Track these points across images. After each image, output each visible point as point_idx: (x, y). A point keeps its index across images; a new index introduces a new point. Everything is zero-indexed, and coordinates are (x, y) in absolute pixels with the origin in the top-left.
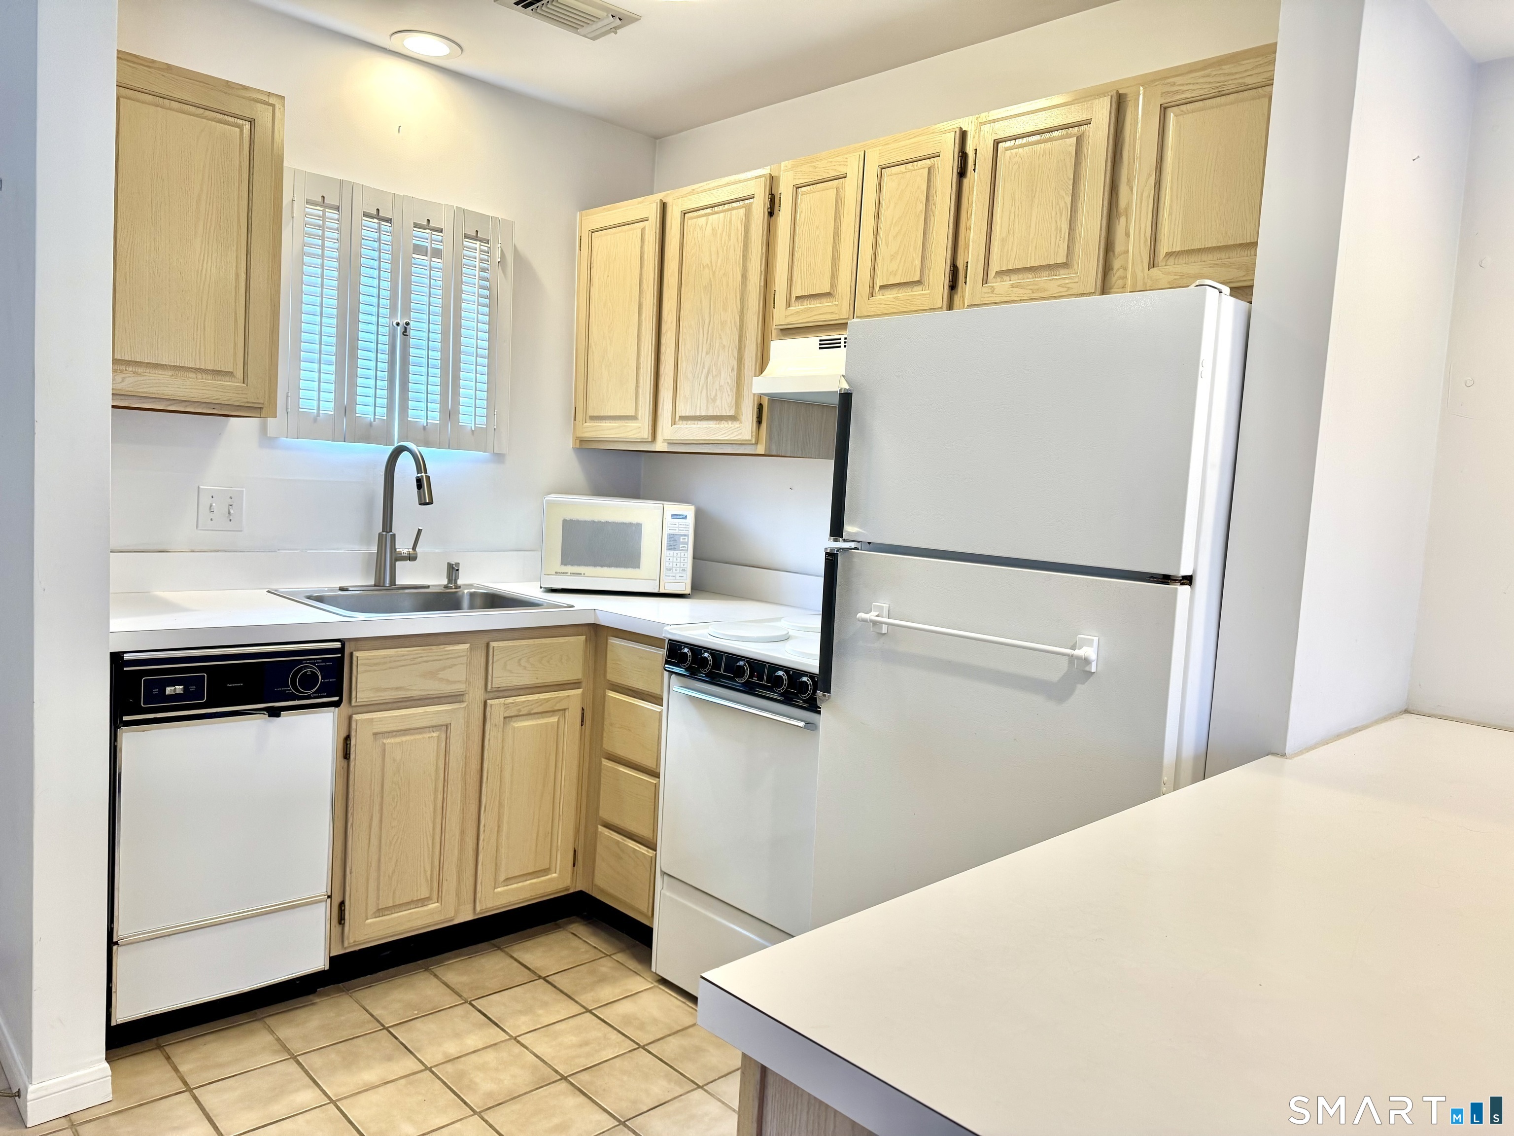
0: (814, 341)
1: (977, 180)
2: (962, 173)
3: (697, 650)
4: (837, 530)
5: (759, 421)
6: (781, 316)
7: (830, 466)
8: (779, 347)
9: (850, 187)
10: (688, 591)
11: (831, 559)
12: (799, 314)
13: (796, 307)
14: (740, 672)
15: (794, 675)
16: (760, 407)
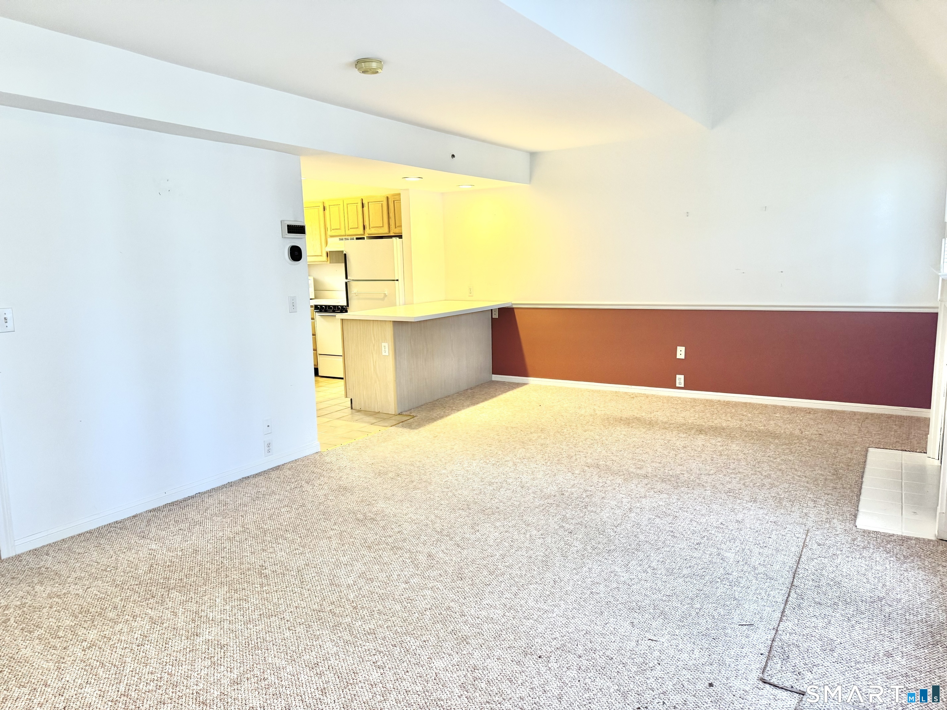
0: (338, 238)
1: (366, 208)
2: (363, 207)
3: (321, 306)
4: (347, 278)
5: (327, 256)
6: (329, 233)
7: (344, 264)
8: (330, 240)
9: (341, 206)
10: (314, 297)
11: (346, 283)
12: (333, 233)
13: (333, 231)
14: (331, 308)
15: (342, 307)
16: (327, 253)
